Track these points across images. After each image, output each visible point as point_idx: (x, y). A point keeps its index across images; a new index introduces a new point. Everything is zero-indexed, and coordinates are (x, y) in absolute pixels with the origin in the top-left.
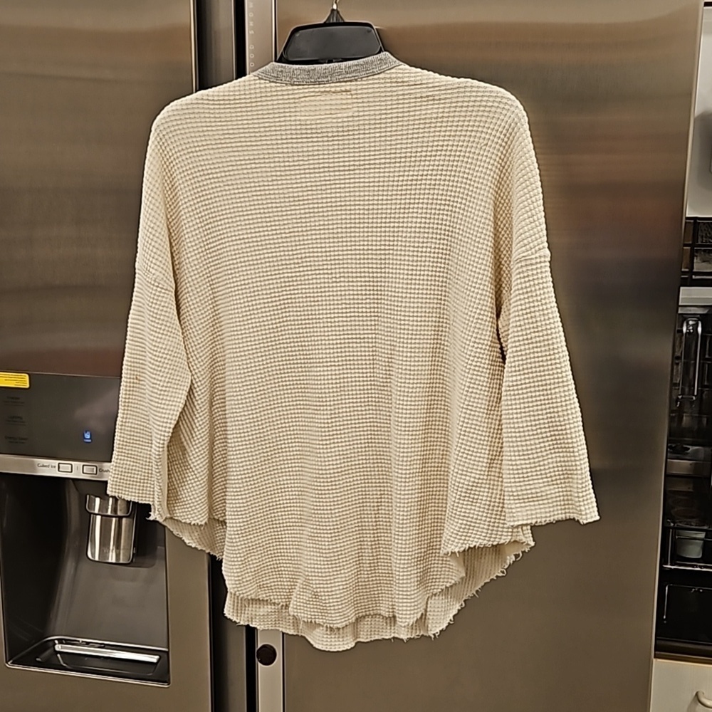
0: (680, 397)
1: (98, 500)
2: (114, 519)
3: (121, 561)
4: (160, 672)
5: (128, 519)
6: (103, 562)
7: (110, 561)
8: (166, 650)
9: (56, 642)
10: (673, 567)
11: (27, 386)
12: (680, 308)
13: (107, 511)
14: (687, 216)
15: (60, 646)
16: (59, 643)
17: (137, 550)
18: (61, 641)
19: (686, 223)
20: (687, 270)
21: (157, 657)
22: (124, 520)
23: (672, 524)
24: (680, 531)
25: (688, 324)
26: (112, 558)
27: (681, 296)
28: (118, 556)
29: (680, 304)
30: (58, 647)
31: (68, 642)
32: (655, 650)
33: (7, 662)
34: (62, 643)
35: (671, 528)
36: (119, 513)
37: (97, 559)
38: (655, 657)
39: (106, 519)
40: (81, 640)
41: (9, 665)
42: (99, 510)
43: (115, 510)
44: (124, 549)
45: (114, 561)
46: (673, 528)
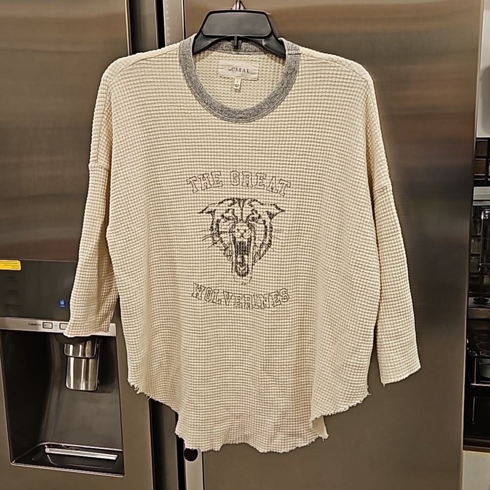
0: (480, 264)
1: (71, 346)
2: (84, 360)
3: (89, 389)
4: (117, 467)
5: (93, 360)
6: (77, 390)
7: (81, 389)
8: (121, 450)
9: (46, 446)
10: (478, 385)
11: (20, 269)
12: (474, 202)
13: (78, 355)
14: (477, 137)
15: (48, 449)
16: (48, 447)
17: (101, 382)
18: (49, 446)
19: (477, 142)
20: (484, 175)
21: (116, 456)
22: (90, 361)
23: (476, 355)
24: (483, 359)
25: (485, 213)
26: (83, 387)
27: (474, 194)
28: (87, 386)
29: (474, 199)
30: (47, 450)
31: (54, 446)
32: (464, 444)
33: (11, 462)
34: (50, 447)
35: (475, 357)
36: (87, 356)
37: (72, 387)
38: (464, 449)
39: (78, 360)
40: (63, 445)
41: (13, 464)
42: (73, 354)
43: (84, 354)
44: (91, 380)
45: (84, 389)
46: (477, 357)
